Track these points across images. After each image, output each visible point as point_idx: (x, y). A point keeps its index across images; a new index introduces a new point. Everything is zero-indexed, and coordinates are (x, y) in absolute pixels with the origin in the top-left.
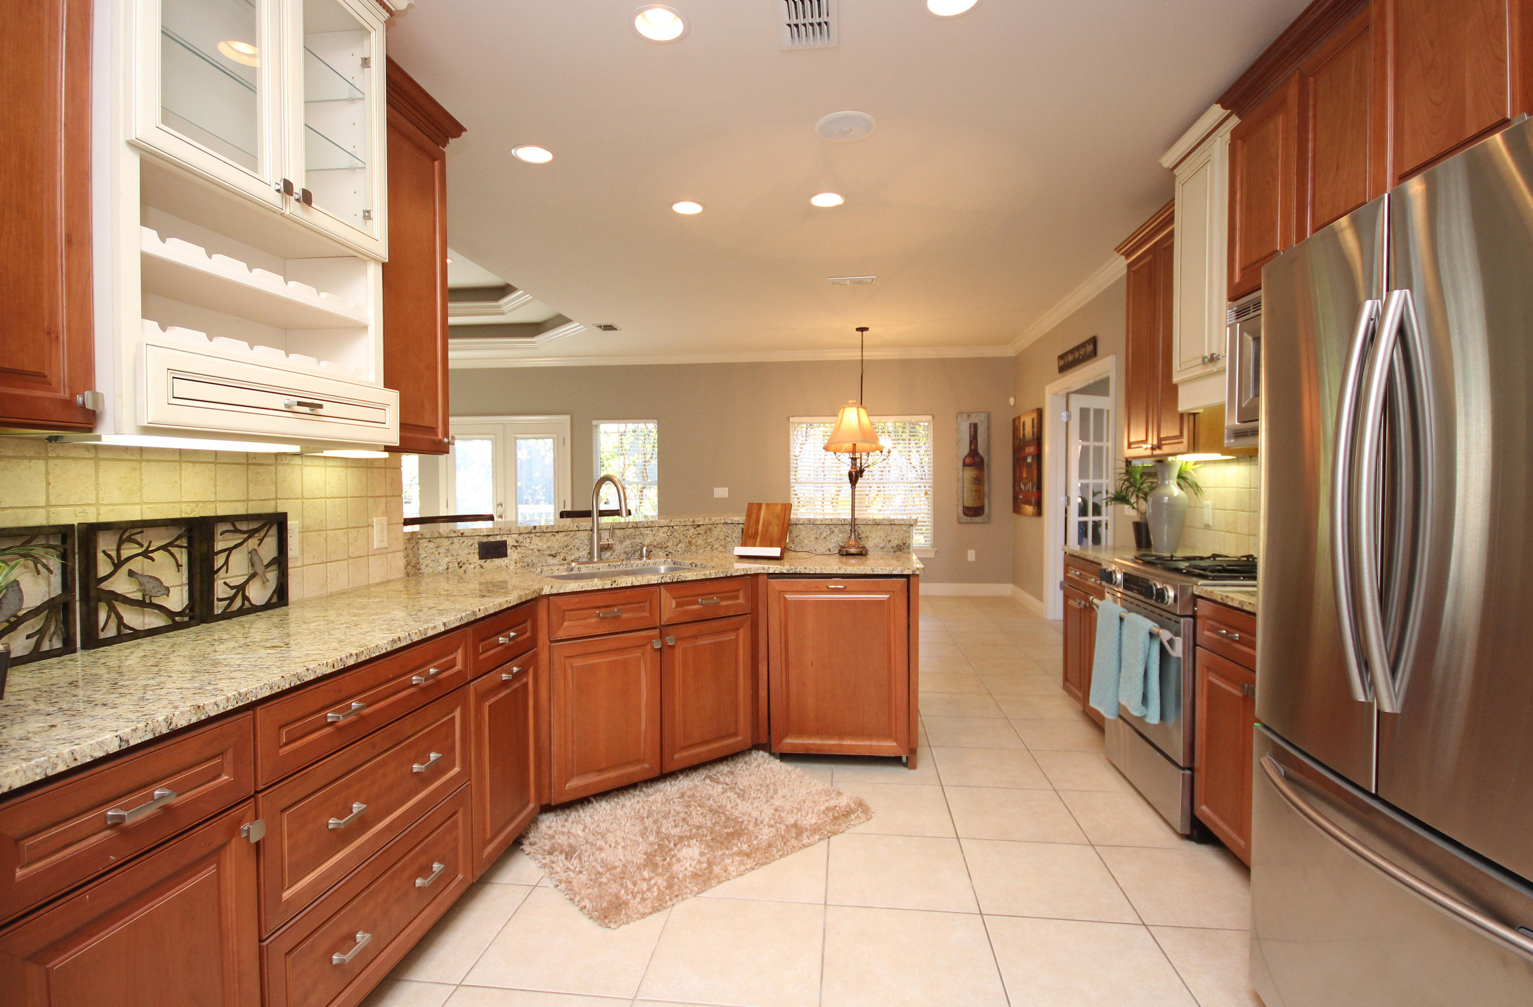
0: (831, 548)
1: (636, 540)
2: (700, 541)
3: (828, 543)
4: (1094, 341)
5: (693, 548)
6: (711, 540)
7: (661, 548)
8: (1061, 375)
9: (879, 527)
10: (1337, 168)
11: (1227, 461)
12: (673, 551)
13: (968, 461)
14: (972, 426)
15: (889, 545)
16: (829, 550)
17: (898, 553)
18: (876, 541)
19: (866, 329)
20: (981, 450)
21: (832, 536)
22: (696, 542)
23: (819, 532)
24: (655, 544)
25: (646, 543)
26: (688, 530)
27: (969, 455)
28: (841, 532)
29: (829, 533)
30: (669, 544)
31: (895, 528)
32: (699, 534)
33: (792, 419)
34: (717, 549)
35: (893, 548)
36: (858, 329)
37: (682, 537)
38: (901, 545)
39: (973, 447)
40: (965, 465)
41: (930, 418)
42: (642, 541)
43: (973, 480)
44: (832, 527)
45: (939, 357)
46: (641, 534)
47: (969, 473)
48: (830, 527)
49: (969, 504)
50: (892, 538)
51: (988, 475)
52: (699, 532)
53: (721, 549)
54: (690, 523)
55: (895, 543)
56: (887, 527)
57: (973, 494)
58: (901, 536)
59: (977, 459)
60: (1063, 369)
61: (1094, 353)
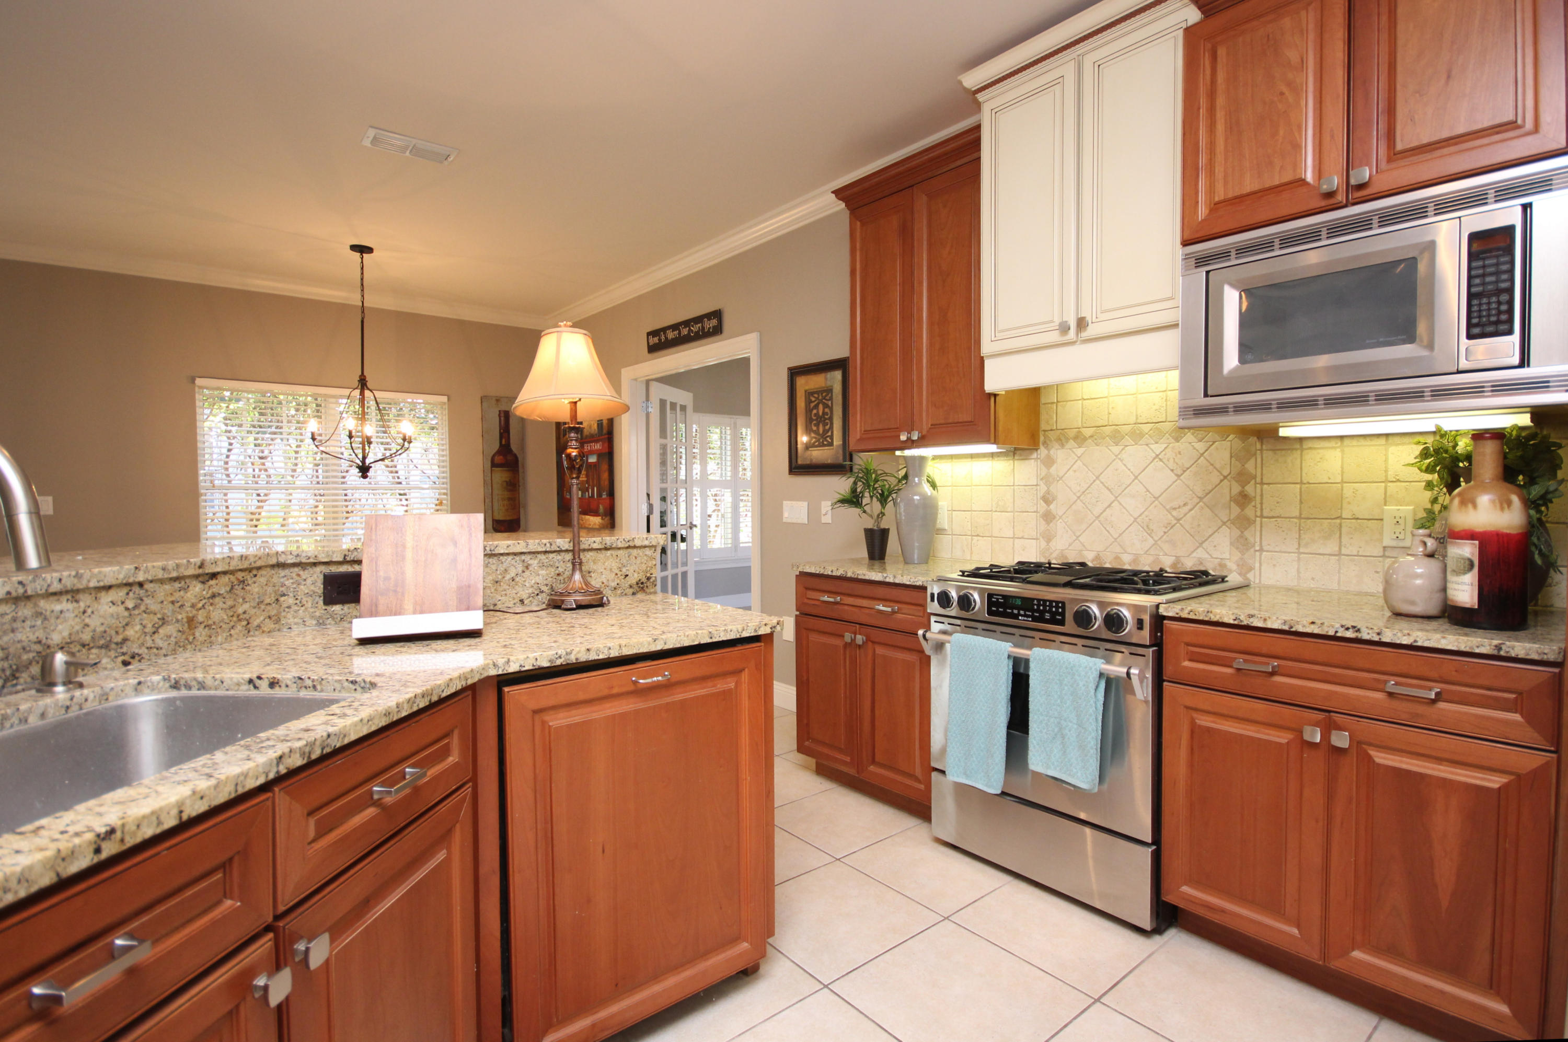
0: (524, 596)
1: (19, 636)
2: (218, 614)
3: (519, 589)
4: (717, 315)
5: (201, 633)
6: (246, 606)
7: (106, 647)
8: (650, 356)
9: (609, 553)
10: (1449, 77)
11: (992, 455)
12: (143, 651)
13: (498, 459)
14: (502, 415)
15: (625, 584)
16: (522, 601)
17: (640, 596)
18: (603, 579)
19: (369, 250)
20: (514, 447)
21: (527, 573)
22: (208, 617)
23: (501, 568)
24: (86, 637)
25: (56, 638)
26: (186, 589)
27: (499, 452)
28: (542, 566)
29: (520, 569)
30: (130, 632)
31: (635, 552)
32: (214, 596)
33: (199, 381)
34: (259, 626)
35: (631, 587)
36: (354, 248)
37: (168, 609)
38: (644, 580)
39: (503, 442)
40: (494, 465)
41: (445, 399)
42: (40, 634)
43: (505, 484)
44: (527, 558)
45: (455, 317)
46: (39, 614)
47: (501, 476)
48: (523, 557)
49: (499, 516)
50: (629, 569)
51: (523, 479)
52: (215, 590)
53: (270, 625)
54: (191, 572)
55: (634, 579)
56: (620, 552)
57: (506, 502)
58: (644, 567)
59: (509, 458)
60: (652, 349)
61: (717, 331)
